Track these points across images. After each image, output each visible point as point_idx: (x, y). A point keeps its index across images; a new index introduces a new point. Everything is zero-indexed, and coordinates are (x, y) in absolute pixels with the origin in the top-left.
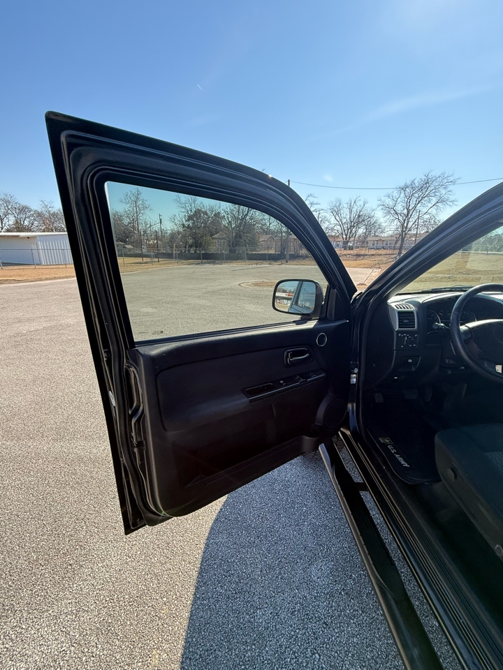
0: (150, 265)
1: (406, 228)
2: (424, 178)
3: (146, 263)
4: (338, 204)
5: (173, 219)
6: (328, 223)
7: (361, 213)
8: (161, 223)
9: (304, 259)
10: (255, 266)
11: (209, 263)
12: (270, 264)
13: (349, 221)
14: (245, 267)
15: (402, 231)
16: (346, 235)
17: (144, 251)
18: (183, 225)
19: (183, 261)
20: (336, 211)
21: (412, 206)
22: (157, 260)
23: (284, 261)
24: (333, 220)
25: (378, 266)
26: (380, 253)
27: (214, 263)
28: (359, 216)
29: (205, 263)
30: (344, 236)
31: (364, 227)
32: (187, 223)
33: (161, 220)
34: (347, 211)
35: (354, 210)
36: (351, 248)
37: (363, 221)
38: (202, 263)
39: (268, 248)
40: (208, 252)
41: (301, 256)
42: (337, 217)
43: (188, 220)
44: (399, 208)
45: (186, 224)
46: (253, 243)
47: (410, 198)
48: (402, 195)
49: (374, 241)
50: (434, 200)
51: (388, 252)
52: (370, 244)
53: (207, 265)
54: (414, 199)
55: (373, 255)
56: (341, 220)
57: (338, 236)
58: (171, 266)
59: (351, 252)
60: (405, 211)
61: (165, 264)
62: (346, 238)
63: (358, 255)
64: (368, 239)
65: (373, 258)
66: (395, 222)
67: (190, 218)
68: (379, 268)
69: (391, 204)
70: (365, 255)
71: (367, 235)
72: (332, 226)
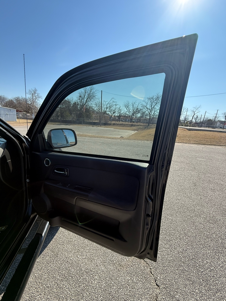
1: (151, 115)
2: (157, 95)
4: (128, 103)
6: (123, 111)
7: (138, 108)
9: (109, 125)
10: (85, 127)
11: (64, 124)
12: (93, 126)
13: (132, 110)
16: (131, 116)
20: (127, 106)
21: (153, 106)
23: (100, 126)
24: (125, 109)
25: (137, 130)
26: (141, 125)
27: (67, 125)
34: (132, 107)
35: (134, 106)
37: (139, 111)
38: (61, 124)
40: (66, 119)
41: (109, 124)
42: (127, 109)
44: (148, 106)
49: (143, 120)
51: (144, 124)
52: (142, 121)
55: (138, 125)
56: (129, 110)
57: (128, 117)
60: (150, 108)
62: (131, 118)
64: (141, 119)
65: (137, 127)
69: (145, 104)
70: (135, 125)
71: (141, 117)
72: (125, 112)
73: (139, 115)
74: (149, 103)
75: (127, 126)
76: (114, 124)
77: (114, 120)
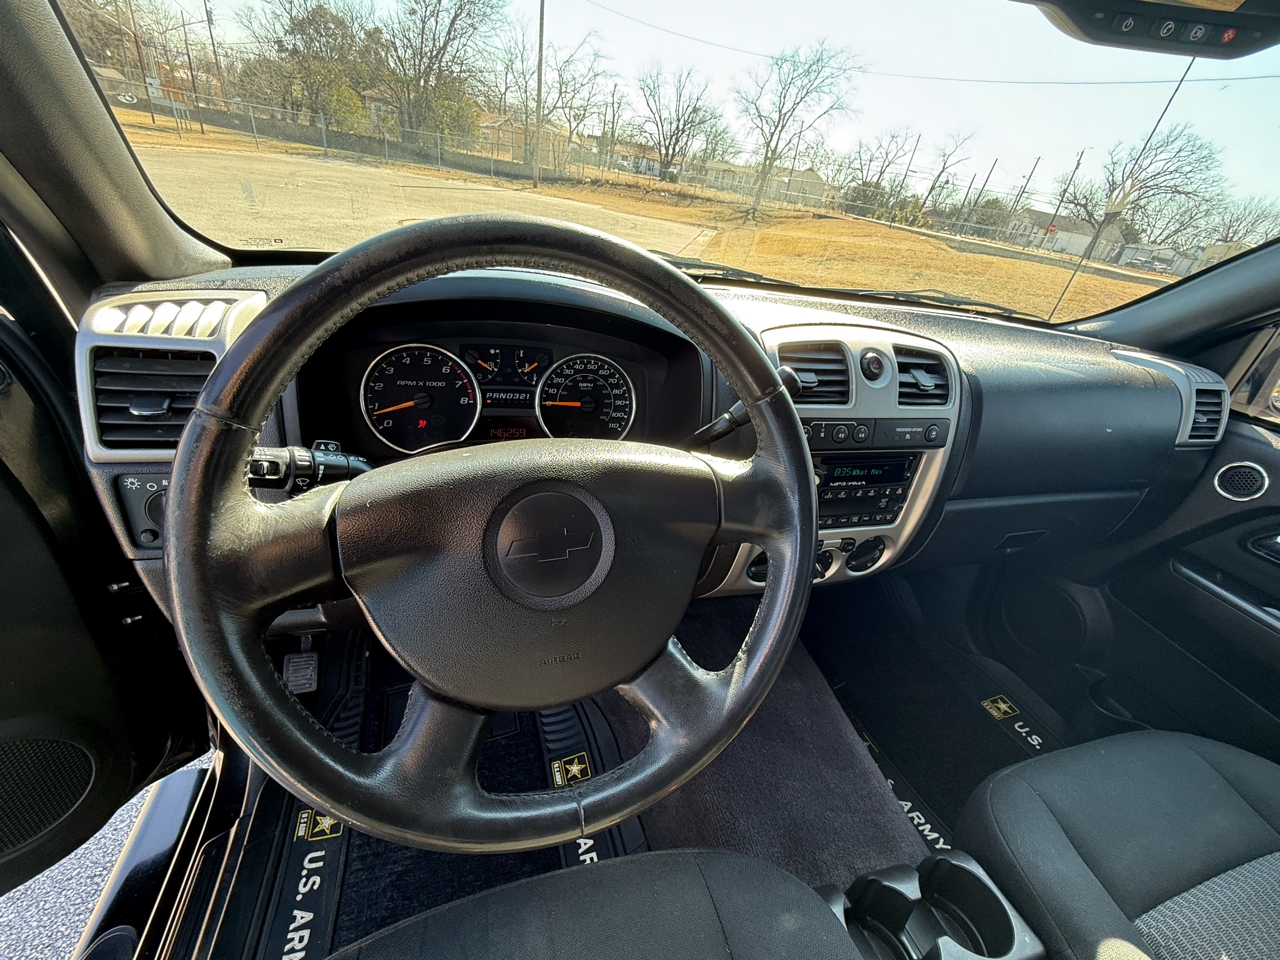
0: (173, 138)
1: (774, 151)
2: (816, 46)
3: (162, 129)
4: (654, 74)
5: (245, 18)
6: (631, 114)
7: (700, 103)
8: (210, 21)
9: (573, 185)
10: (460, 184)
12: (496, 185)
13: (674, 115)
14: (435, 182)
15: (766, 158)
16: (667, 148)
17: (155, 93)
18: (279, 42)
19: (275, 142)
20: (651, 91)
21: (788, 105)
22: (196, 126)
23: (528, 184)
24: (641, 106)
25: (713, 224)
26: (722, 198)
27: (360, 161)
28: (695, 110)
29: (335, 157)
30: (664, 151)
31: (702, 137)
32: (289, 37)
33: (209, 13)
34: (672, 93)
35: (686, 93)
36: (673, 179)
37: (702, 122)
38: (326, 155)
39: (498, 146)
40: (345, 129)
41: (569, 180)
42: (652, 104)
43: (291, 32)
45: (289, 41)
46: (461, 125)
47: (786, 87)
48: (774, 77)
49: (718, 171)
50: (827, 101)
52: (711, 177)
53: (337, 164)
54: (793, 90)
55: (709, 200)
56: (659, 110)
57: (652, 148)
58: (233, 150)
59: (671, 186)
60: (776, 116)
61: (220, 141)
62: (667, 154)
63: (682, 196)
64: (709, 164)
65: (708, 207)
66: (755, 136)
67: (297, 26)
68: (715, 228)
69: (753, 93)
70: (694, 197)
71: (708, 155)
72: (639, 121)
73: (697, 145)
74: (773, 85)
75: (657, 197)
76: (595, 182)
77: (579, 157)
